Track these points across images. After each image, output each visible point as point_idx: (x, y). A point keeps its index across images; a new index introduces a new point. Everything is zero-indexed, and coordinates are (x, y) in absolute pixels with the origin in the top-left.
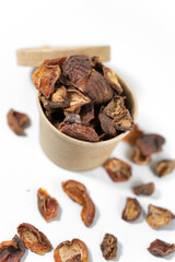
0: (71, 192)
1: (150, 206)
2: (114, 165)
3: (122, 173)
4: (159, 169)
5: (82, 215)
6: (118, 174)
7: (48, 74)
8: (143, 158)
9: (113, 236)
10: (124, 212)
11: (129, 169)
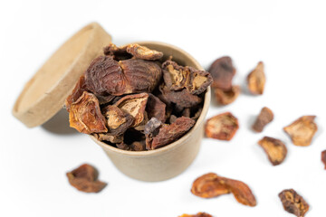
0: (207, 191)
1: (285, 130)
2: (213, 127)
3: (228, 127)
4: (253, 88)
5: (240, 201)
6: (225, 130)
7: (84, 109)
8: (230, 93)
9: (286, 191)
10: (270, 159)
11: (230, 116)
